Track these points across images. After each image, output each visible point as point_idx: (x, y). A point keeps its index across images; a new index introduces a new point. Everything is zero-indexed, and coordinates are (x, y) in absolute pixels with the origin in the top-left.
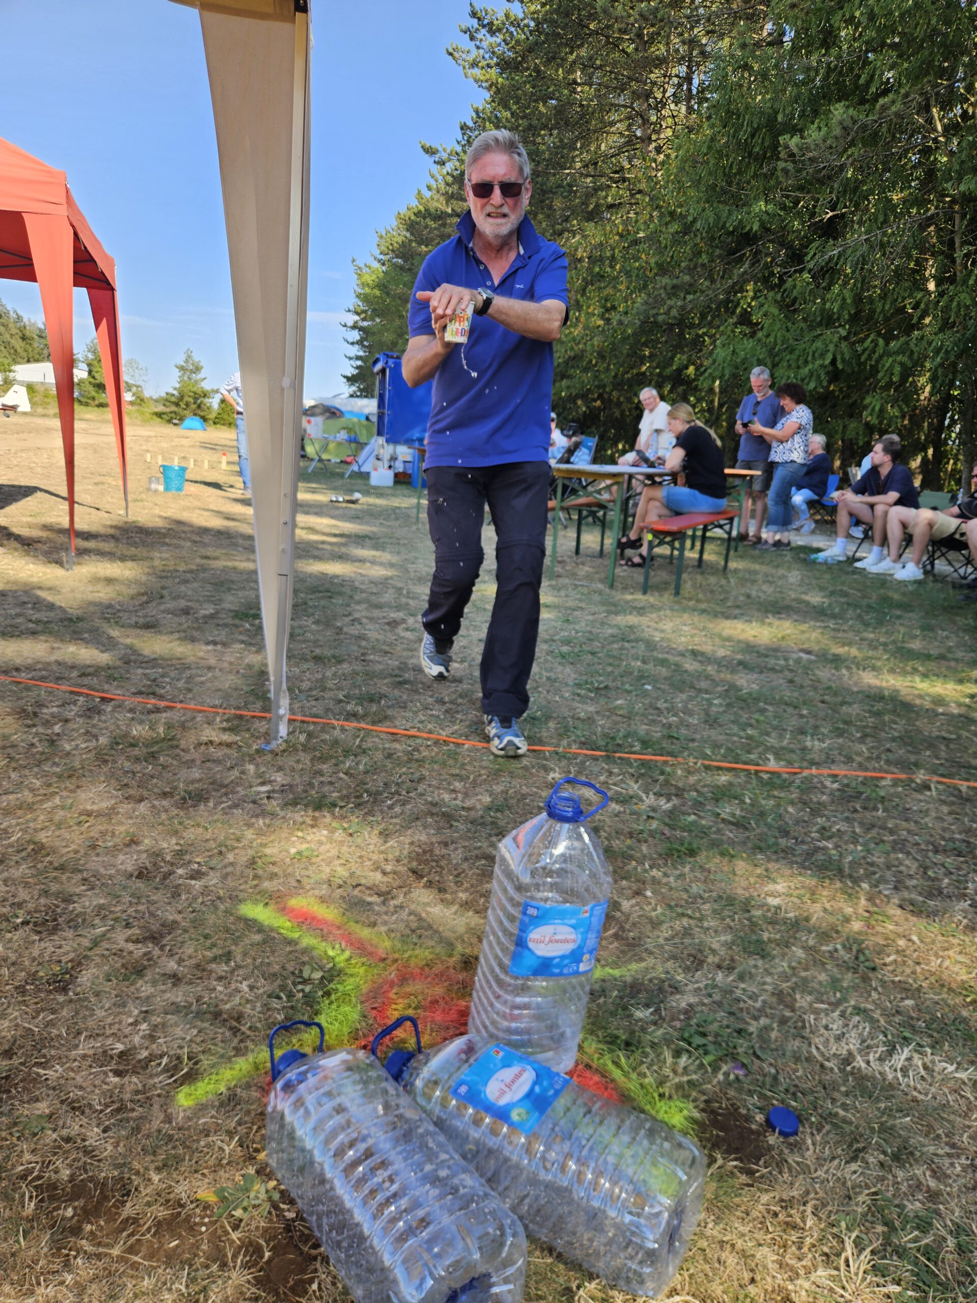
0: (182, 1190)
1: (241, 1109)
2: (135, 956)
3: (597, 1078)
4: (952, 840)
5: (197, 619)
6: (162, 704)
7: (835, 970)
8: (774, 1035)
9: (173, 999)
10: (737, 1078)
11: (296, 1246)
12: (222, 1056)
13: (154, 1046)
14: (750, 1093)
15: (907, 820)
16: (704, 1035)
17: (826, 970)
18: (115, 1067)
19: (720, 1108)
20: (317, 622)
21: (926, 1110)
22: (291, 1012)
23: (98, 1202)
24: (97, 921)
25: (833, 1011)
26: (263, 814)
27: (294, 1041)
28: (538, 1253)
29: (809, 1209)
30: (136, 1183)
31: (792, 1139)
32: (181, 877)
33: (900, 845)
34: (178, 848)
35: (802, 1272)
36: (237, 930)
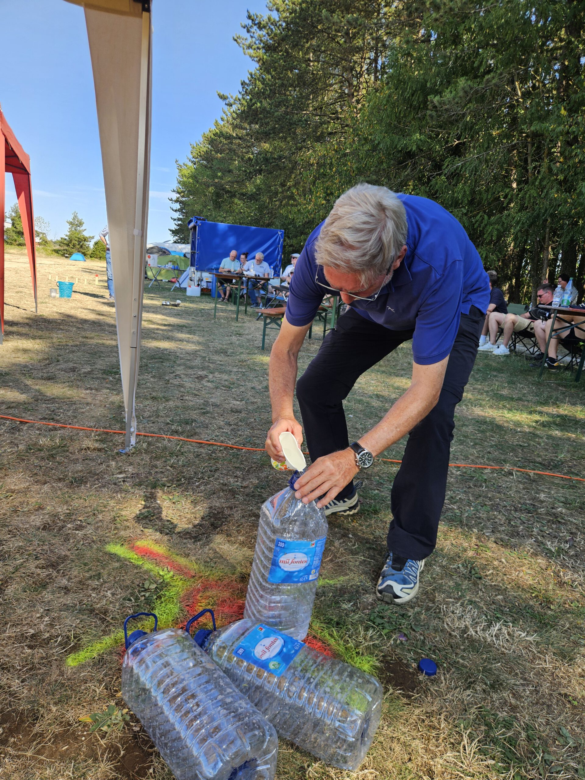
0: (70, 716)
1: (107, 667)
2: (41, 577)
3: (319, 644)
4: (525, 504)
5: (80, 375)
6: (59, 425)
7: (458, 579)
8: (423, 617)
9: (65, 602)
10: (401, 642)
11: (140, 747)
12: (95, 636)
13: (53, 631)
14: (409, 651)
15: (499, 493)
16: (382, 618)
17: (453, 579)
18: (29, 643)
19: (391, 660)
20: (154, 377)
21: (510, 659)
22: (137, 608)
23: (18, 724)
24: (17, 556)
25: (456, 603)
26: (121, 491)
27: (139, 625)
28: (284, 747)
29: (442, 717)
30: (42, 712)
31: (432, 677)
32: (70, 529)
33: (495, 507)
34: (68, 511)
35: (438, 754)
36: (105, 560)
